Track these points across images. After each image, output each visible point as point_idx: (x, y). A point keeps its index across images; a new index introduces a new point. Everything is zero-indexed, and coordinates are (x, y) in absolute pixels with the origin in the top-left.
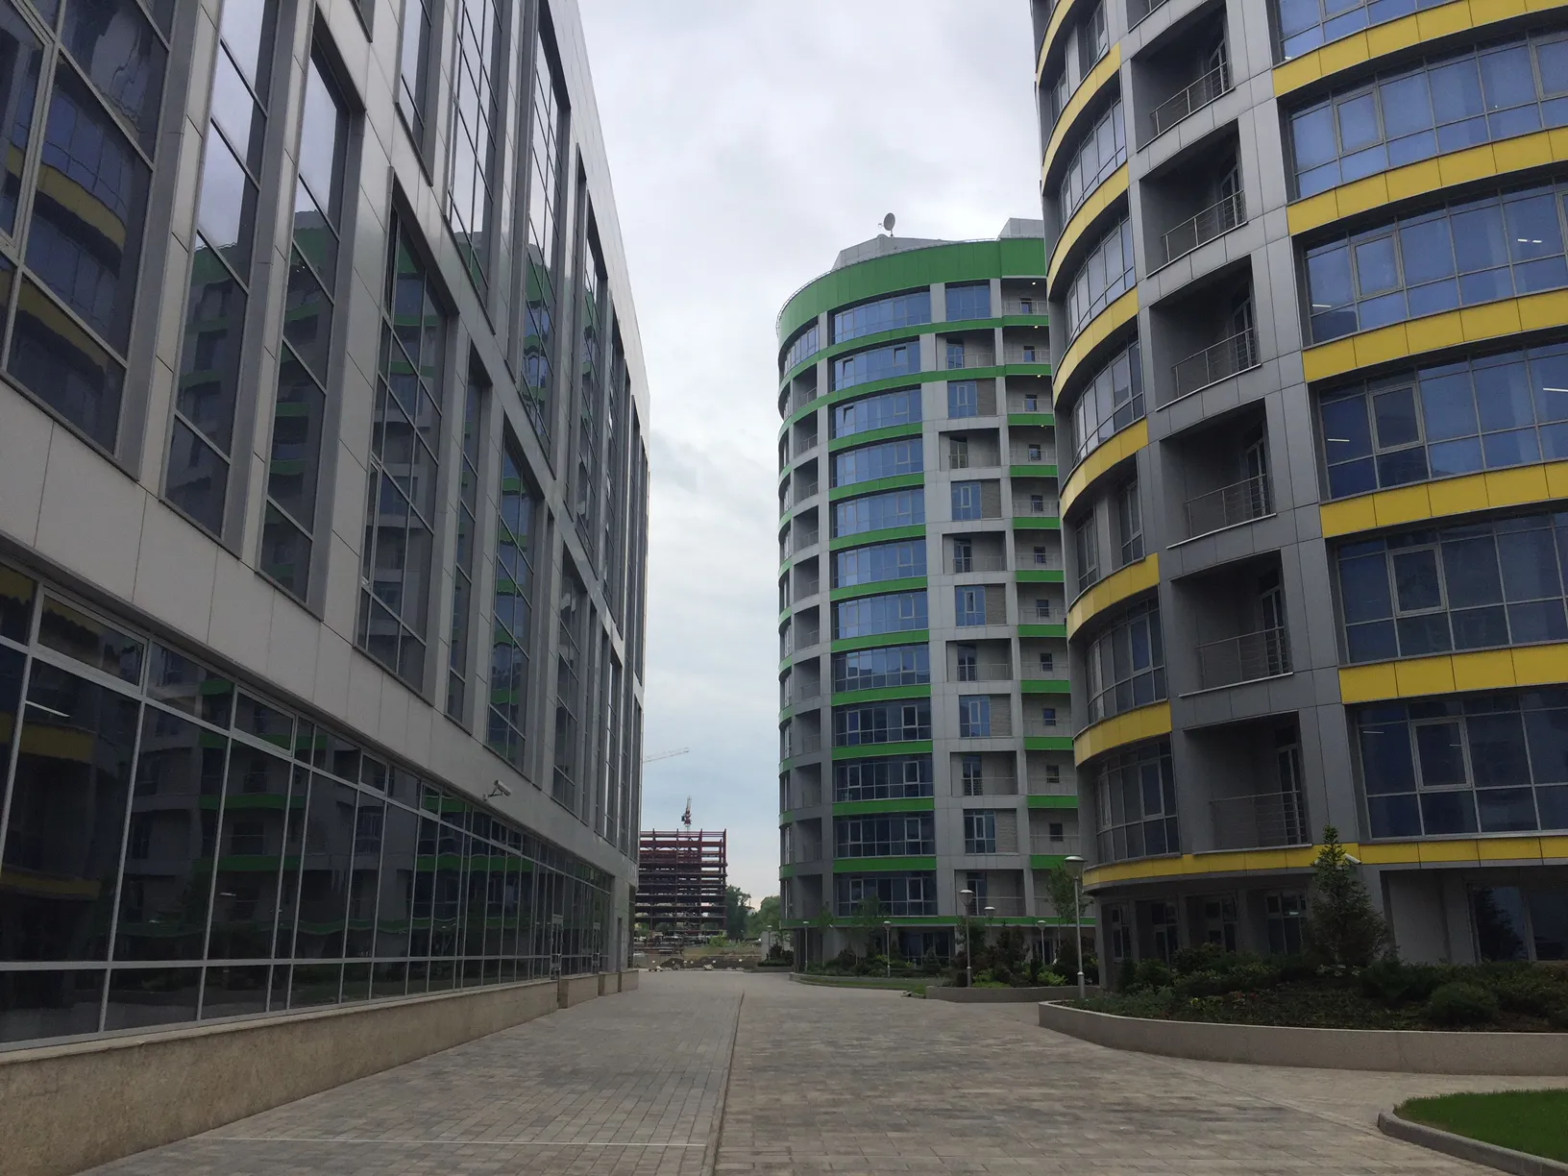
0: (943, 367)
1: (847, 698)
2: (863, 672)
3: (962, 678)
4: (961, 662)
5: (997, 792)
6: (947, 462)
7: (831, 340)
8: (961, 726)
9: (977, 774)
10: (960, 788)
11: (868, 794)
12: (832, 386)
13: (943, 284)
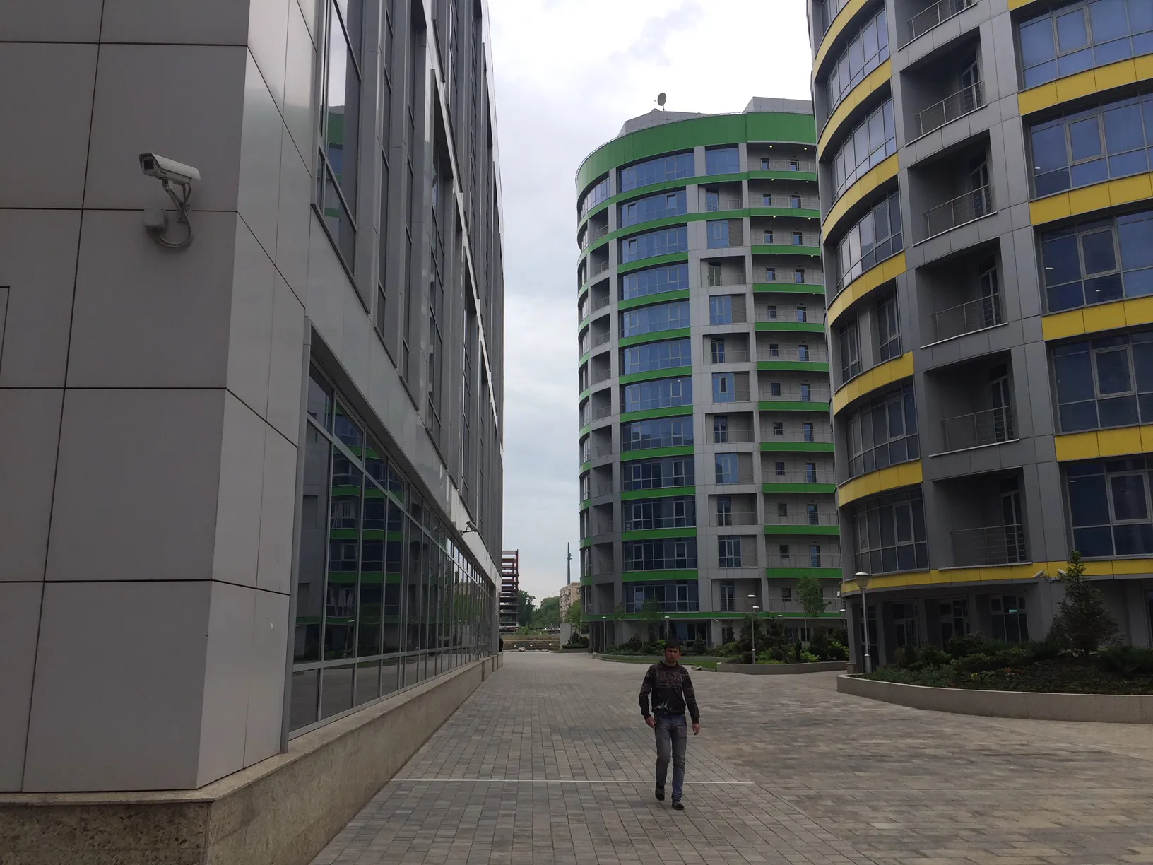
0: (703, 210)
1: (632, 455)
2: (644, 436)
3: (717, 441)
4: (716, 429)
5: (743, 523)
6: (706, 282)
7: (619, 190)
8: (717, 476)
9: (728, 510)
10: (715, 520)
11: (647, 525)
12: (620, 225)
13: (704, 147)
